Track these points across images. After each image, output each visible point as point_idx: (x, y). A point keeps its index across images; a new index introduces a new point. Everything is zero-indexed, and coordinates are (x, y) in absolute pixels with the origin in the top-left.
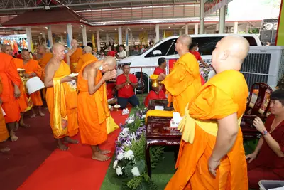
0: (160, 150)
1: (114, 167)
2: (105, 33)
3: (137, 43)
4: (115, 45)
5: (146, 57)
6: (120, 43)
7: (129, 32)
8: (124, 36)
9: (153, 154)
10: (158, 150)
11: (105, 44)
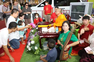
0: (44, 39)
1: (27, 48)
3: (34, 3)
5: (38, 7)
9: (42, 41)
11: (20, 3)
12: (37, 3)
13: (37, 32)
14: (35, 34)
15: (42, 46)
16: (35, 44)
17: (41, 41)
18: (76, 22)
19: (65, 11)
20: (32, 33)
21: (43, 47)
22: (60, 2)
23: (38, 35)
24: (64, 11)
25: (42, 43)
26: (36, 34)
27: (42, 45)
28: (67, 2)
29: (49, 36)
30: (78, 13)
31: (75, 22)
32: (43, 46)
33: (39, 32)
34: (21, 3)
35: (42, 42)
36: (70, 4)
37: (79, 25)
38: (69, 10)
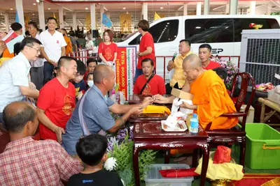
0: (149, 155)
2: (70, 13)
4: (85, 31)
5: (130, 44)
6: (93, 28)
7: (106, 13)
8: (98, 18)
9: (142, 160)
10: (148, 156)
11: (72, 28)
12: (126, 29)
13: (126, 130)
14: (119, 137)
15: (141, 179)
16: (119, 169)
17: (139, 160)
18: (265, 96)
19: (222, 59)
21: (144, 182)
22: (208, 28)
23: (130, 140)
24: (220, 57)
25: (142, 168)
26: (123, 134)
27: (142, 174)
28: (231, 28)
29: (164, 145)
30: (269, 64)
31: (261, 99)
32: (146, 180)
33: (131, 128)
34: (75, 29)
35: (141, 165)
36: (243, 36)
37: (273, 110)
38: (239, 57)
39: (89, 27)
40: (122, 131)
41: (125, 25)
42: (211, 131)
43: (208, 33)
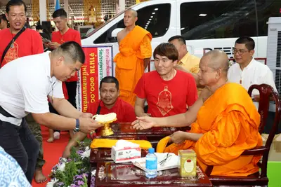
5: (96, 41)
12: (93, 19)
13: (84, 175)
20: (60, 181)
22: (218, 15)
26: (79, 182)
28: (253, 15)
36: (270, 27)
38: (265, 59)
39: (37, 18)
40: (79, 177)
41: (92, 12)
42: (213, 177)
43: (219, 23)
